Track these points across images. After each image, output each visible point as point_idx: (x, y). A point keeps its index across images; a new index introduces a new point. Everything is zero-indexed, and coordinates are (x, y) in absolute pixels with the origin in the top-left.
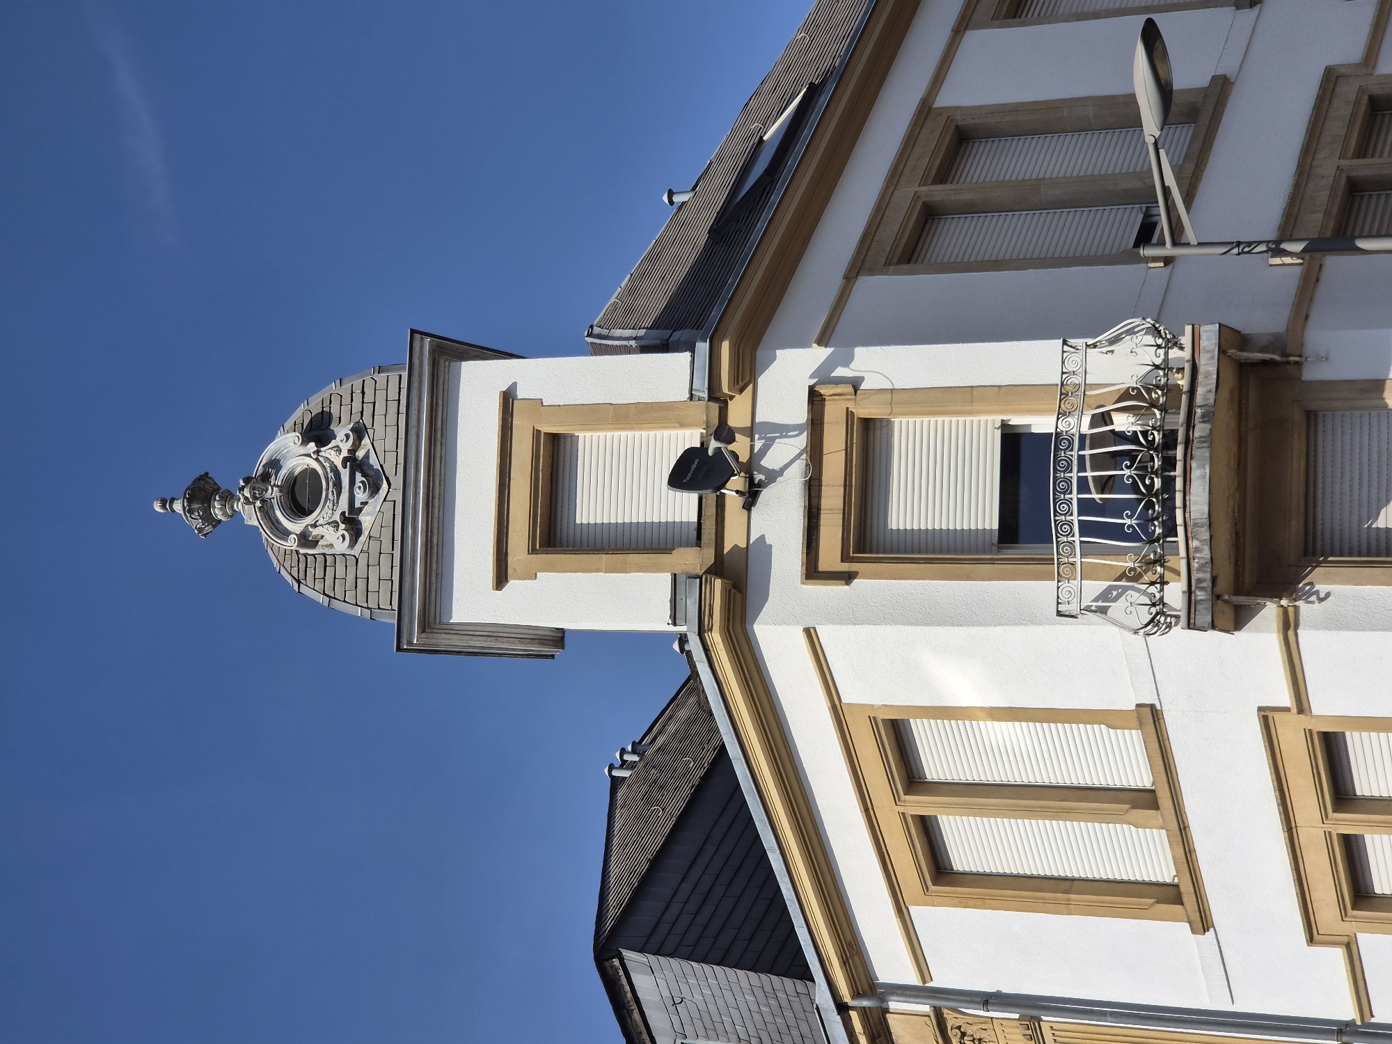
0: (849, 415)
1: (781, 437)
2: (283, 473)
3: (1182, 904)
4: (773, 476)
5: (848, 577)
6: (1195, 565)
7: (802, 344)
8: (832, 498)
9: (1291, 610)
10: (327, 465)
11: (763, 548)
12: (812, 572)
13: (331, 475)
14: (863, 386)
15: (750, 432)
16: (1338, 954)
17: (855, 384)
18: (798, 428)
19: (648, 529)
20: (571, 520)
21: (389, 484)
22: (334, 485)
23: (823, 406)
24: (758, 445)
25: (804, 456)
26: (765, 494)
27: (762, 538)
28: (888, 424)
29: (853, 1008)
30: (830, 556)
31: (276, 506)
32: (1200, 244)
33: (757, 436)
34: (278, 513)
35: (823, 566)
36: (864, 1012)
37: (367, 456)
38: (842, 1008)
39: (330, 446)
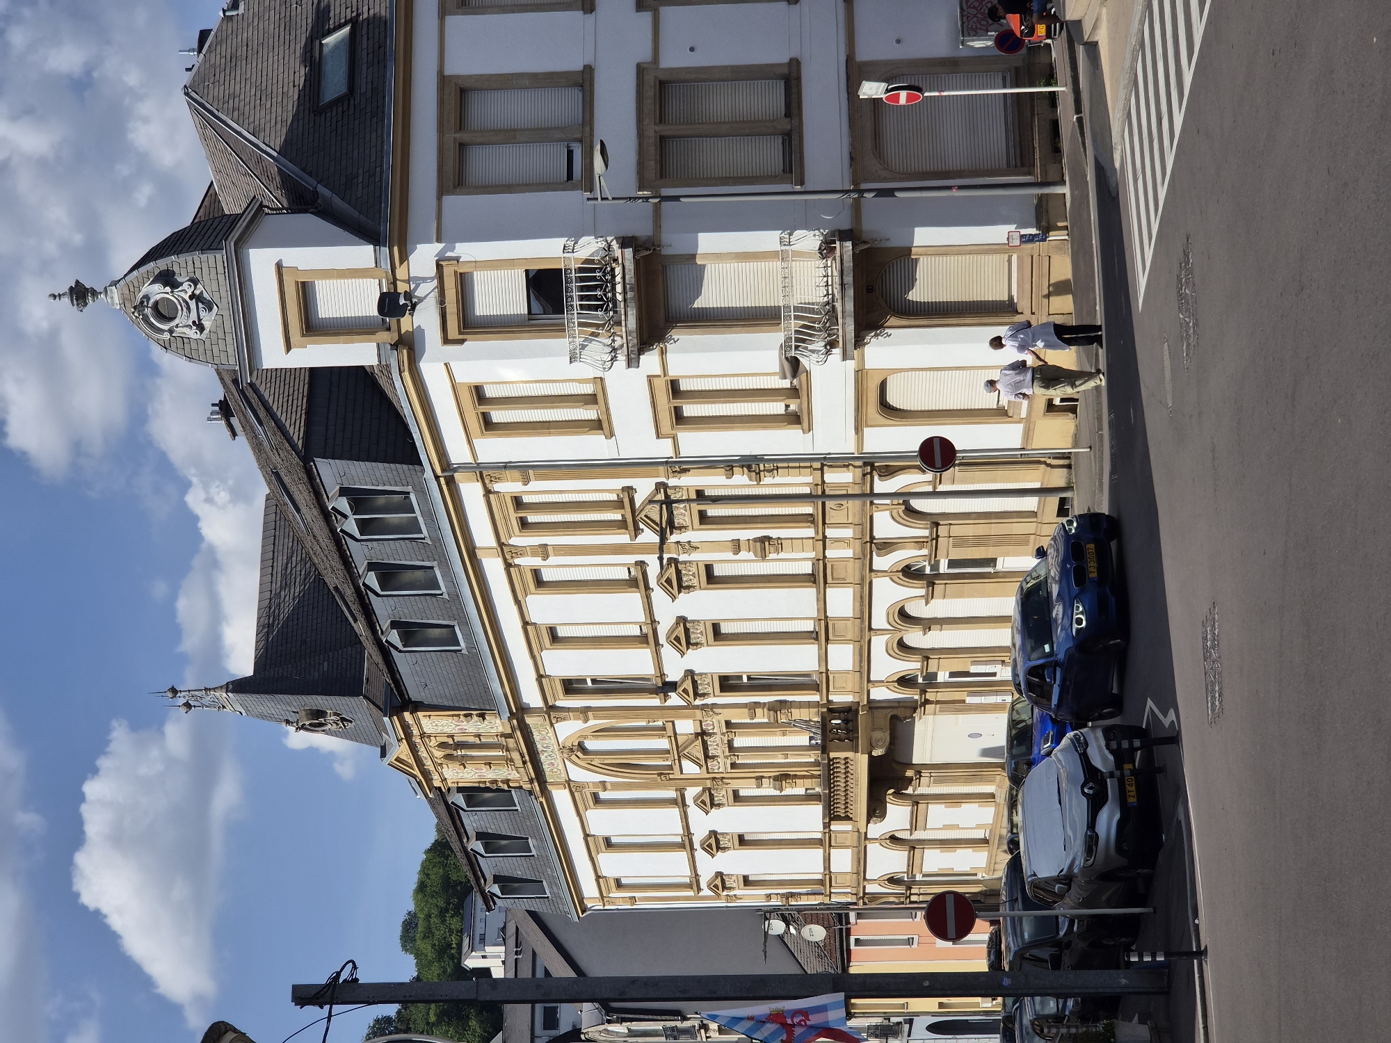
0: (456, 272)
1: (424, 282)
2: (152, 301)
3: (602, 430)
4: (421, 300)
5: (461, 342)
6: (630, 345)
7: (429, 242)
8: (452, 308)
9: (664, 348)
10: (180, 299)
11: (420, 331)
12: (446, 341)
13: (183, 304)
14: (460, 260)
15: (408, 281)
16: (670, 441)
17: (457, 259)
18: (432, 279)
19: (357, 319)
20: (317, 318)
21: (218, 307)
22: (187, 309)
23: (443, 269)
24: (413, 286)
25: (436, 290)
26: (417, 307)
27: (419, 326)
28: (472, 274)
29: (441, 477)
30: (453, 333)
31: (150, 316)
32: (613, 199)
33: (411, 283)
34: (152, 320)
35: (450, 337)
36: (445, 477)
37: (202, 293)
38: (437, 478)
39: (179, 289)
